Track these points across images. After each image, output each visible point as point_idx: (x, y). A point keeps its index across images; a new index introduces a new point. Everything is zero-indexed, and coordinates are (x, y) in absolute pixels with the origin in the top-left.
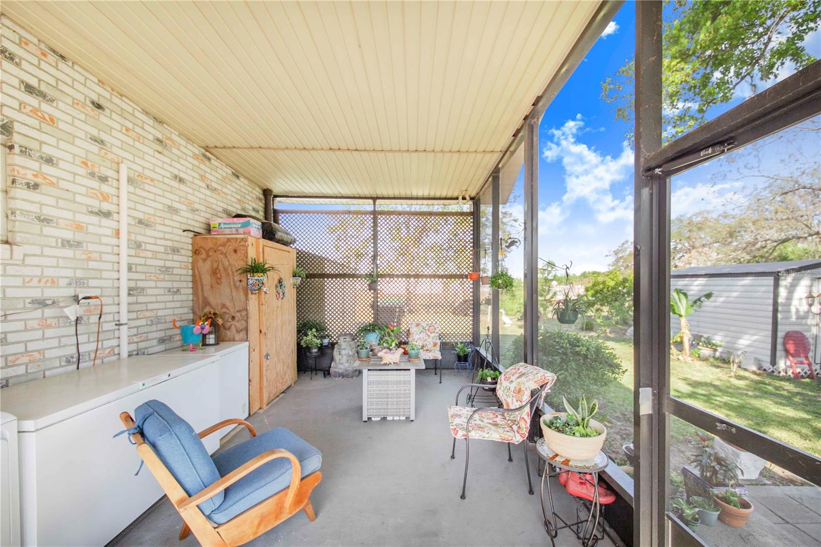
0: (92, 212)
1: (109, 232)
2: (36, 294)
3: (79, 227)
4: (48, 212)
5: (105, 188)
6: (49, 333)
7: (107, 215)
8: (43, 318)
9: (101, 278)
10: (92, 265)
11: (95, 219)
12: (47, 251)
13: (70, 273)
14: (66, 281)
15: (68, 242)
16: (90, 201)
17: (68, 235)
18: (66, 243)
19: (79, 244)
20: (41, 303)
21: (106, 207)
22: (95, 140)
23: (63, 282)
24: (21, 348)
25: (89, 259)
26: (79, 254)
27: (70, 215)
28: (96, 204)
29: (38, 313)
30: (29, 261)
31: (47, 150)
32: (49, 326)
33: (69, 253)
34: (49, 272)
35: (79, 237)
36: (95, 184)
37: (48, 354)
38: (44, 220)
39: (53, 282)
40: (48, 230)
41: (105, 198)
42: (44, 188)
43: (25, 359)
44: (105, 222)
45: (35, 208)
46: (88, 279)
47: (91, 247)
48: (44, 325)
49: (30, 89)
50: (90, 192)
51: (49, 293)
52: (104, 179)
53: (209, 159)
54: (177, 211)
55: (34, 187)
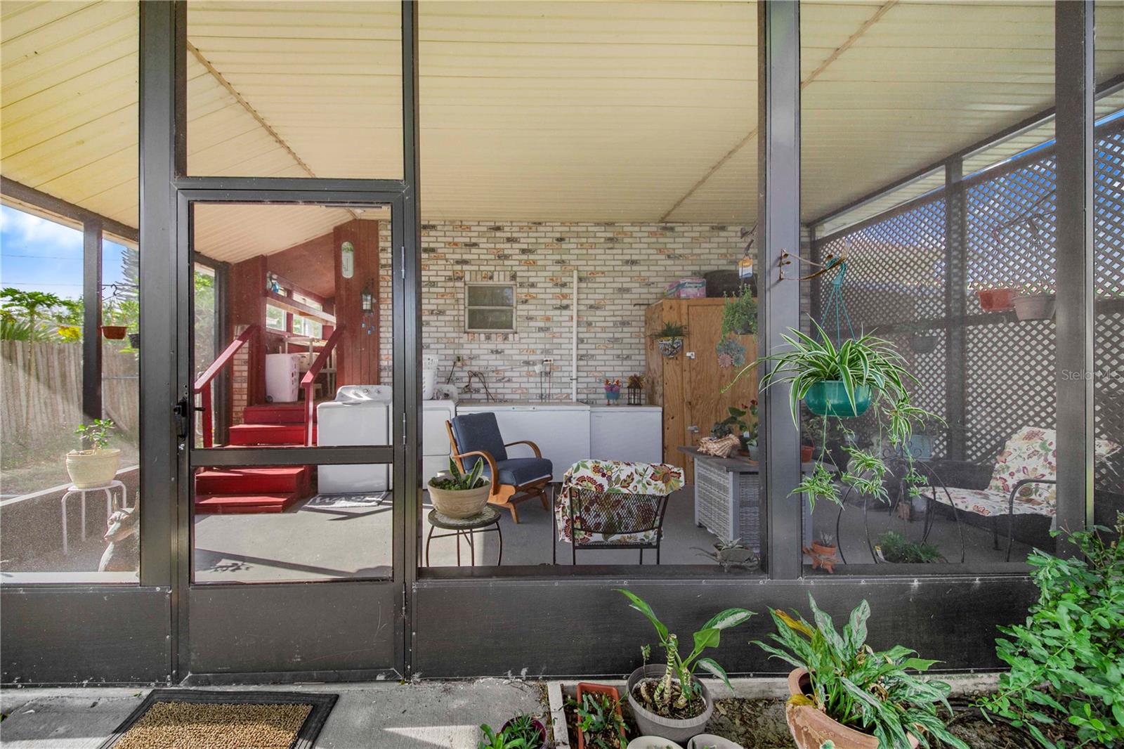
0: (556, 308)
1: (567, 318)
2: (525, 358)
3: (548, 319)
4: (531, 313)
5: (565, 291)
6: (531, 379)
7: (566, 307)
8: (528, 371)
9: (561, 349)
10: (555, 341)
11: (558, 312)
12: (531, 335)
13: (542, 346)
14: (540, 351)
15: (542, 328)
16: (554, 302)
17: (542, 324)
18: (541, 329)
19: (547, 329)
20: (527, 363)
21: (565, 302)
22: (558, 262)
23: (539, 352)
24: (518, 385)
25: (554, 337)
26: (548, 335)
27: (542, 313)
28: (558, 302)
29: (526, 368)
30: (522, 341)
31: (531, 280)
32: (531, 376)
33: (542, 335)
34: (532, 346)
35: (548, 325)
36: (558, 290)
37: (531, 391)
38: (530, 318)
39: (534, 352)
40: (532, 324)
41: (565, 296)
42: (530, 302)
43: (520, 391)
44: (565, 312)
45: (525, 313)
46: (552, 349)
47: (555, 330)
48: (529, 375)
49: (524, 251)
50: (555, 297)
51: (532, 358)
52: (564, 285)
53: (672, 229)
54: (627, 290)
55: (525, 302)
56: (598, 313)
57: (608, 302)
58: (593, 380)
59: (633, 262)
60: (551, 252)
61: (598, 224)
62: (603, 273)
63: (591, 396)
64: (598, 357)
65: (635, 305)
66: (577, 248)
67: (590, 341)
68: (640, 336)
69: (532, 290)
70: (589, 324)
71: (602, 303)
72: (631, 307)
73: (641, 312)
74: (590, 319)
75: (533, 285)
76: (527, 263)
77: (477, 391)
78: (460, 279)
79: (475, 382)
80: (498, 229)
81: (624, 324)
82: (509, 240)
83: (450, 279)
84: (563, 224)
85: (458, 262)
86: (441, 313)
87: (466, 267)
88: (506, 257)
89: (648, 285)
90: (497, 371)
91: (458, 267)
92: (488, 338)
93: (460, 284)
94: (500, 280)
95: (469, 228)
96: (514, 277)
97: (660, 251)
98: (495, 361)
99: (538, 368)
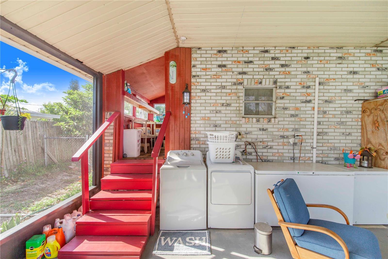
0: (303, 102)
1: (310, 109)
2: (282, 134)
3: (297, 109)
4: (286, 105)
5: (309, 91)
6: (285, 147)
7: (310, 101)
8: (283, 142)
9: (305, 128)
10: (301, 123)
11: (304, 105)
12: (286, 119)
13: (293, 126)
14: (292, 129)
15: (293, 115)
16: (302, 98)
17: (293, 112)
19: (297, 115)
20: (283, 137)
21: (309, 98)
22: (305, 72)
23: (290, 130)
24: (276, 151)
25: (301, 121)
26: (297, 119)
27: (294, 105)
28: (304, 98)
29: (282, 140)
30: (280, 123)
31: (287, 84)
32: (285, 145)
33: (293, 119)
34: (286, 126)
35: (297, 112)
36: (304, 90)
37: (285, 155)
38: (285, 109)
39: (287, 130)
40: (286, 112)
41: (309, 95)
42: (285, 98)
43: (278, 155)
44: (308, 105)
45: (282, 105)
46: (300, 128)
47: (302, 116)
49: (282, 66)
50: (302, 94)
51: (286, 134)
52: (308, 87)
53: (381, 51)
54: (350, 91)
55: (282, 98)
56: (331, 105)
57: (337, 98)
58: (326, 148)
59: (355, 73)
60: (300, 66)
61: (332, 48)
62: (334, 79)
63: (325, 159)
64: (330, 134)
65: (355, 100)
66: (318, 63)
67: (325, 123)
68: (358, 120)
69: (287, 91)
70: (325, 112)
71: (333, 99)
72: (353, 102)
73: (359, 105)
74: (325, 109)
75: (288, 87)
76: (285, 73)
77: (250, 154)
78: (241, 83)
79: (250, 149)
80: (266, 51)
81: (348, 112)
82: (273, 59)
83: (235, 84)
84: (309, 48)
85: (240, 73)
86: (228, 105)
87: (245, 76)
88: (271, 69)
89: (364, 87)
90: (262, 142)
91: (240, 77)
92: (258, 121)
93: (240, 87)
94: (267, 84)
95: (247, 51)
96: (275, 82)
97: (373, 65)
98: (262, 136)
99: (292, 141)
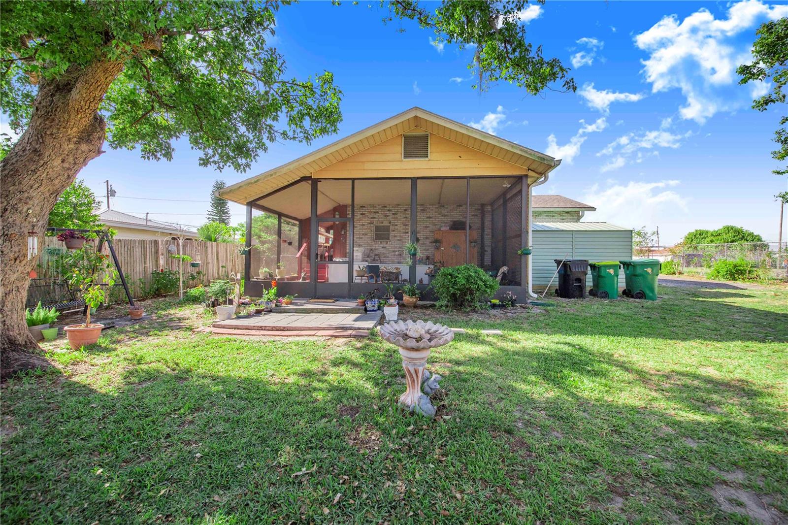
0: (403, 233)
1: (407, 236)
2: (393, 249)
3: (401, 236)
4: (396, 235)
5: (407, 227)
6: (395, 257)
12: (395, 242)
13: (399, 246)
15: (399, 240)
16: (403, 231)
17: (399, 238)
19: (401, 240)
20: (394, 251)
22: (404, 217)
23: (398, 248)
24: (391, 259)
25: (403, 243)
26: (401, 242)
27: (399, 234)
29: (393, 253)
30: (392, 244)
31: (396, 223)
33: (399, 242)
34: (396, 246)
35: (401, 238)
36: (404, 227)
37: (395, 261)
40: (396, 238)
44: (407, 234)
45: (393, 235)
46: (402, 247)
47: (403, 240)
48: (394, 255)
49: (393, 214)
53: (443, 206)
55: (394, 231)
59: (430, 218)
60: (402, 214)
62: (420, 221)
69: (396, 227)
72: (430, 232)
73: (432, 234)
75: (396, 225)
76: (394, 218)
77: (377, 260)
78: (372, 223)
79: (377, 258)
80: (385, 207)
81: (427, 238)
82: (388, 210)
83: (369, 223)
84: (406, 205)
85: (372, 218)
86: (366, 234)
87: (375, 220)
88: (388, 216)
89: (435, 225)
90: (384, 254)
91: (372, 220)
92: (381, 243)
93: (372, 225)
94: (386, 224)
95: (375, 207)
96: (390, 223)
97: (439, 214)
98: (384, 251)
99: (397, 253)
